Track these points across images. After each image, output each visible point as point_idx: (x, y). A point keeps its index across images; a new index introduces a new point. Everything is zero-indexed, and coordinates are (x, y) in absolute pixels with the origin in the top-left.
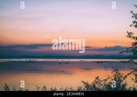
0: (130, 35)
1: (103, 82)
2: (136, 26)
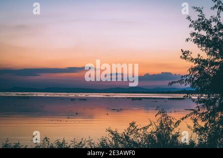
0: (186, 55)
1: (142, 130)
2: (196, 41)
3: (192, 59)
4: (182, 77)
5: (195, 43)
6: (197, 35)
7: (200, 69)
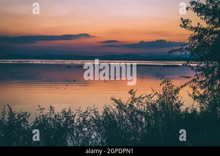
0: (186, 23)
2: (196, 10)
3: (192, 28)
4: (182, 45)
5: (195, 12)
6: (197, 3)
7: (200, 37)
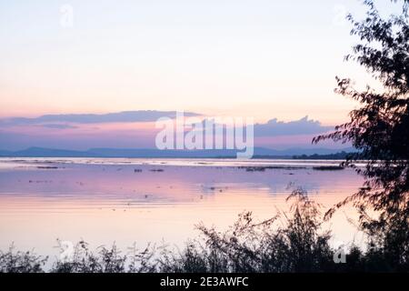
0: (344, 86)
1: (262, 227)
3: (355, 95)
4: (337, 127)
5: (361, 63)
6: (364, 49)
